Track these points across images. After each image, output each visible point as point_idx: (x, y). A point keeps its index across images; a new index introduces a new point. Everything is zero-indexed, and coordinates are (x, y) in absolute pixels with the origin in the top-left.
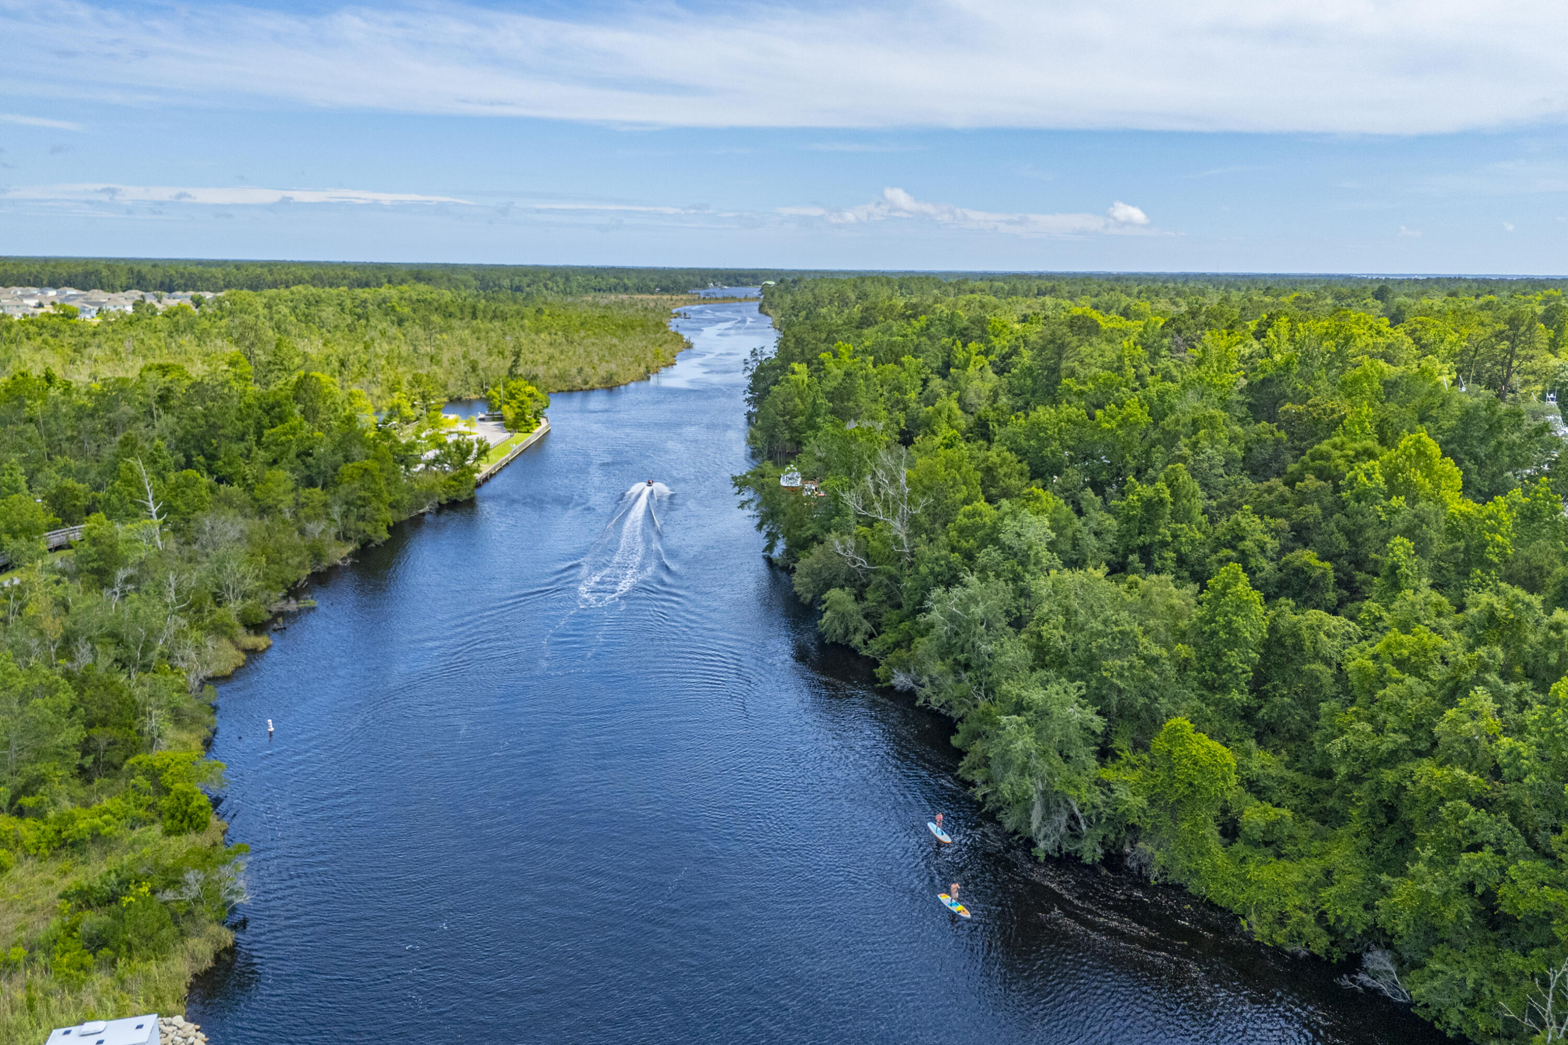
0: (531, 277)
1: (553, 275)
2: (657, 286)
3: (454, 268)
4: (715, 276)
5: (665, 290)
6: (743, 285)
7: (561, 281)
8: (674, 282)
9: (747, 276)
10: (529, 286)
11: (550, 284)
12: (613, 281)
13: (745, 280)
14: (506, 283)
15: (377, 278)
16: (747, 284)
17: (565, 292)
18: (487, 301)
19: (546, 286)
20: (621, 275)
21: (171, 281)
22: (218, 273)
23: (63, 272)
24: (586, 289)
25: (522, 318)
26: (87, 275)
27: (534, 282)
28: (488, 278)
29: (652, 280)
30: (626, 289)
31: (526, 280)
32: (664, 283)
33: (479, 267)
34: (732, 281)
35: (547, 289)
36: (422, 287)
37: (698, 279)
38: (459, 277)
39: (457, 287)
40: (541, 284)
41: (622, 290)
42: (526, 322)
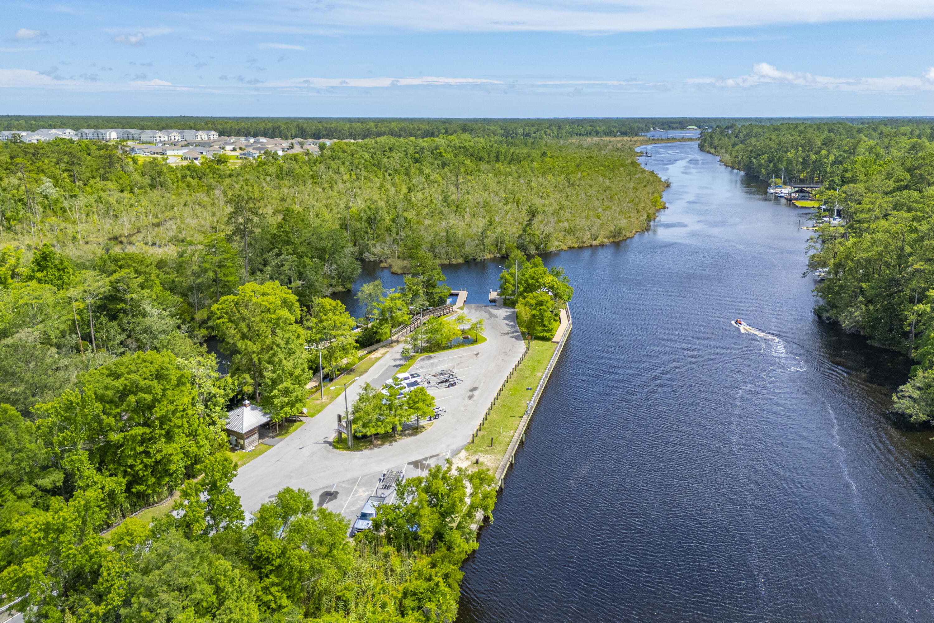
0: (536, 127)
1: (551, 126)
2: (618, 131)
3: (488, 121)
4: (653, 123)
5: (624, 134)
6: (674, 128)
7: (555, 129)
8: (630, 128)
9: (676, 123)
10: (534, 133)
11: (549, 131)
12: (589, 128)
13: (674, 126)
14: (520, 131)
15: (439, 129)
16: (676, 128)
17: (557, 137)
18: (508, 145)
19: (545, 132)
20: (594, 124)
21: (320, 132)
22: (347, 127)
23: (262, 127)
24: (572, 134)
25: (532, 161)
26: (275, 128)
27: (538, 130)
28: (509, 128)
29: (615, 127)
30: (597, 133)
31: (533, 129)
32: (623, 129)
33: (504, 120)
34: (666, 126)
35: (546, 135)
36: (466, 136)
37: (644, 125)
38: (491, 128)
39: (488, 135)
40: (542, 132)
41: (595, 134)
42: (535, 165)
